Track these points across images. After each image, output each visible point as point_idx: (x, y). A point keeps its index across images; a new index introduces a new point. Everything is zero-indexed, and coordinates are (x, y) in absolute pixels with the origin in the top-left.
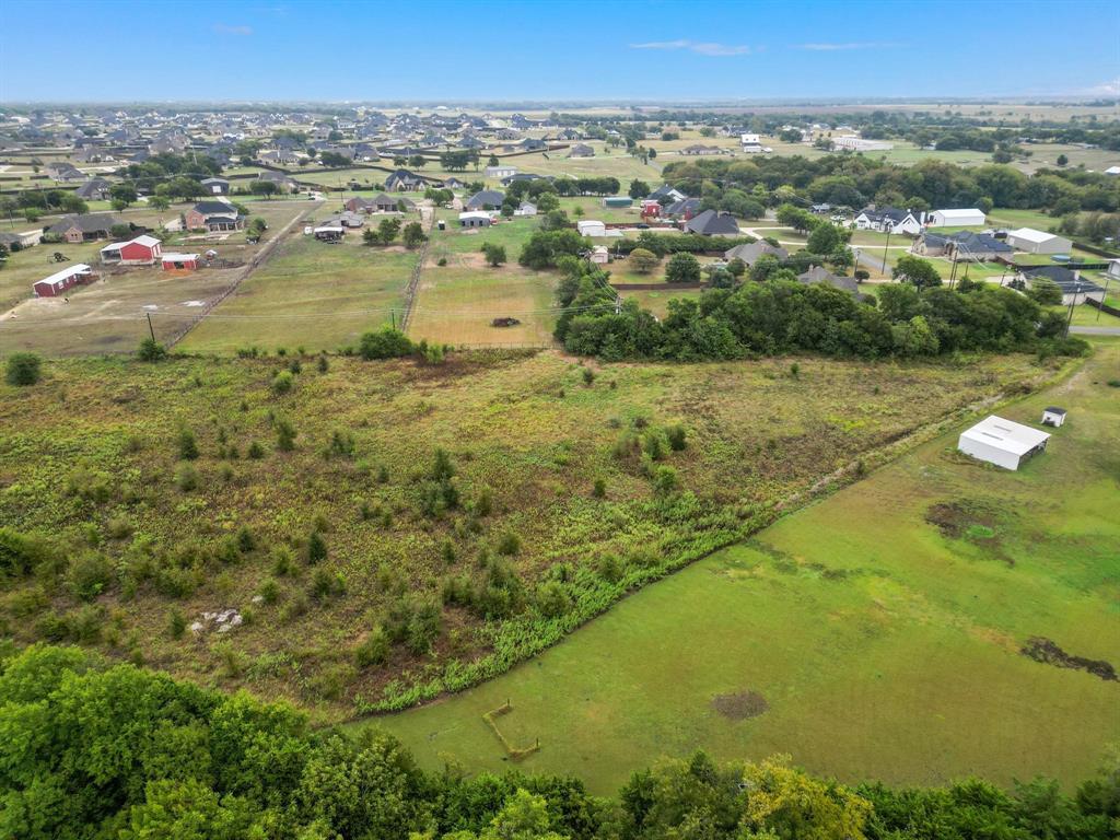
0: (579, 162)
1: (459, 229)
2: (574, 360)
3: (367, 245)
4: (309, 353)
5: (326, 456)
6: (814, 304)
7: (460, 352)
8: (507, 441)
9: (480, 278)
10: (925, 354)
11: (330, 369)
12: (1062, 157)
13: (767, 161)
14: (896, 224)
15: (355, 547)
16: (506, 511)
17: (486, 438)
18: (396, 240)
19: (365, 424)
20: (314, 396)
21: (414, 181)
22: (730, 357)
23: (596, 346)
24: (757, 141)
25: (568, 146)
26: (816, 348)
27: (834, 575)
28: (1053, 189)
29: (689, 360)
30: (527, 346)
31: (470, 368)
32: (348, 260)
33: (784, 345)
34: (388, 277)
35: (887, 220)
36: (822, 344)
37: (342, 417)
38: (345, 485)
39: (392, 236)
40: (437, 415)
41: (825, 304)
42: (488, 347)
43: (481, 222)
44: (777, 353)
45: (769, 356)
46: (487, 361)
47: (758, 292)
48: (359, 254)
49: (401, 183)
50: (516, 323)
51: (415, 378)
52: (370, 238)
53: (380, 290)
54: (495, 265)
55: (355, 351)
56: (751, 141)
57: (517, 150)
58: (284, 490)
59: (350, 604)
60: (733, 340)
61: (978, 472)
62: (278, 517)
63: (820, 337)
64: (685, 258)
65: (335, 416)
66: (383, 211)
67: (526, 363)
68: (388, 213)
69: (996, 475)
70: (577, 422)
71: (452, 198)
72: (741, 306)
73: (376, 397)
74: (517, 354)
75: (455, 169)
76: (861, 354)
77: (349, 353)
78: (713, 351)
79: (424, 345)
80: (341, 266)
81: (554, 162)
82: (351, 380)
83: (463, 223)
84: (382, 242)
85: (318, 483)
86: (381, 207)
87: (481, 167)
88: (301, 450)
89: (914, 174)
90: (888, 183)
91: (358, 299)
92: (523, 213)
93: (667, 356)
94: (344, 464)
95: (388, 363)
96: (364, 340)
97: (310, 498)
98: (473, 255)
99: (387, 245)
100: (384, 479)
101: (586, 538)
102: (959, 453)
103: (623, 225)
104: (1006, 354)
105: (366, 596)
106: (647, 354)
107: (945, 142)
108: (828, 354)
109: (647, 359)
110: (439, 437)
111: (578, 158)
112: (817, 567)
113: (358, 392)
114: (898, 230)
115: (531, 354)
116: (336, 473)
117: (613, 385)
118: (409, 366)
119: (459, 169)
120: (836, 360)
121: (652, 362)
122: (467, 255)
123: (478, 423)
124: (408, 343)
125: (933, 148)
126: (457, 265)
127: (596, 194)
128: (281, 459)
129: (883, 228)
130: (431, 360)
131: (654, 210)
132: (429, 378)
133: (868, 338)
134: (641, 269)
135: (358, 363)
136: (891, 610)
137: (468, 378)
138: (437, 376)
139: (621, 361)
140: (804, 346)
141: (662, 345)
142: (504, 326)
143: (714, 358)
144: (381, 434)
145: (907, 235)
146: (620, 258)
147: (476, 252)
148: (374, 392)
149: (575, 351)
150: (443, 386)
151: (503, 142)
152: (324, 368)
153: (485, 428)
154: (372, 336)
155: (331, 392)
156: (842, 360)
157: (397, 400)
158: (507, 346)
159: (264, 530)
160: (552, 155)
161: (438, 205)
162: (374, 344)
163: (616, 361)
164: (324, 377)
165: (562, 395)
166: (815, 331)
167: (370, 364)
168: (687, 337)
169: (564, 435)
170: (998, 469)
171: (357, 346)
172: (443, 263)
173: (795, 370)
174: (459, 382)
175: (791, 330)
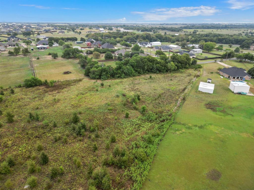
0: (62, 34)
1: (38, 50)
2: (94, 81)
3: (10, 55)
4: (5, 88)
5: (29, 122)
6: (149, 61)
7: (58, 82)
8: (89, 106)
9: (52, 62)
10: (175, 71)
11: (15, 92)
12: (165, 32)
13: (111, 33)
14: (146, 45)
15: (58, 153)
16: (103, 128)
17: (82, 106)
18: (20, 53)
19: (37, 108)
20: (13, 102)
21: (17, 39)
22: (134, 76)
23: (99, 76)
24: (103, 30)
25: (57, 31)
26: (152, 72)
27: (201, 127)
28: (169, 38)
29: (125, 77)
30: (78, 79)
31: (64, 86)
32: (5, 60)
33: (144, 72)
34: (22, 64)
35: (144, 44)
36: (153, 70)
37: (28, 107)
38: (41, 131)
39: (18, 52)
40: (62, 102)
41: (152, 61)
42: (66, 80)
43: (44, 48)
44: (144, 73)
45: (142, 75)
46: (68, 84)
47: (137, 59)
48: (9, 58)
49: (13, 39)
50: (70, 72)
51: (48, 91)
52: (11, 53)
53: (21, 67)
54: (55, 58)
55: (22, 86)
56: (102, 30)
57: (43, 32)
58: (17, 138)
59: (68, 177)
60: (134, 71)
61: (206, 95)
62: (20, 149)
63: (152, 69)
64: (109, 53)
65: (25, 107)
66: (10, 47)
67: (81, 83)
68: (12, 47)
69: (210, 95)
70: (107, 98)
71: (31, 43)
72: (133, 63)
73: (37, 99)
74: (77, 81)
75: (27, 36)
76: (162, 72)
77: (20, 87)
78: (129, 75)
79: (46, 81)
80: (4, 62)
81: (55, 35)
82: (25, 95)
83: (39, 48)
84: (15, 54)
85: (30, 132)
86: (10, 45)
87: (35, 36)
88: (17, 122)
89: (144, 35)
90: (139, 37)
91: (14, 71)
92: (55, 45)
93: (118, 77)
94: (37, 123)
95: (35, 88)
96: (25, 82)
97: (30, 139)
98: (46, 56)
99: (17, 55)
100: (55, 126)
101: (134, 131)
102: (199, 91)
103: (84, 47)
104: (188, 69)
105: (74, 172)
106: (113, 77)
107: (142, 30)
108: (155, 73)
109: (113, 78)
110: (66, 109)
111: (61, 34)
112: (196, 126)
113: (30, 98)
114: (147, 46)
115: (80, 80)
116: (36, 127)
117: (110, 86)
118: (43, 88)
119: (28, 36)
120: (157, 74)
121: (115, 79)
122: (45, 56)
123: (77, 102)
124: (40, 81)
125: (140, 31)
126: (43, 59)
127: (71, 41)
128: (11, 126)
129: (143, 46)
130: (50, 85)
131: (90, 44)
132: (52, 91)
133: (163, 68)
134: (97, 57)
135: (24, 89)
136: (222, 134)
137: (65, 89)
138: (55, 90)
139: (107, 80)
140: (149, 71)
141: (117, 74)
142: (67, 74)
143: (130, 76)
144: (45, 111)
145: (149, 47)
146: (89, 55)
147: (47, 55)
148: (35, 98)
149: (93, 78)
150: (58, 93)
151: (38, 30)
152: (13, 92)
153: (80, 103)
154: (28, 80)
155: (19, 100)
156: (158, 74)
157: (45, 99)
158: (72, 79)
159: (16, 156)
160: (53, 33)
161: (28, 45)
162: (30, 83)
163: (106, 80)
164: (14, 95)
165: (97, 90)
166: (151, 67)
167: (29, 89)
168: (123, 72)
169: (105, 102)
170: (209, 94)
171: (22, 84)
172: (38, 59)
173: (151, 77)
174: (62, 91)
175: (146, 68)
